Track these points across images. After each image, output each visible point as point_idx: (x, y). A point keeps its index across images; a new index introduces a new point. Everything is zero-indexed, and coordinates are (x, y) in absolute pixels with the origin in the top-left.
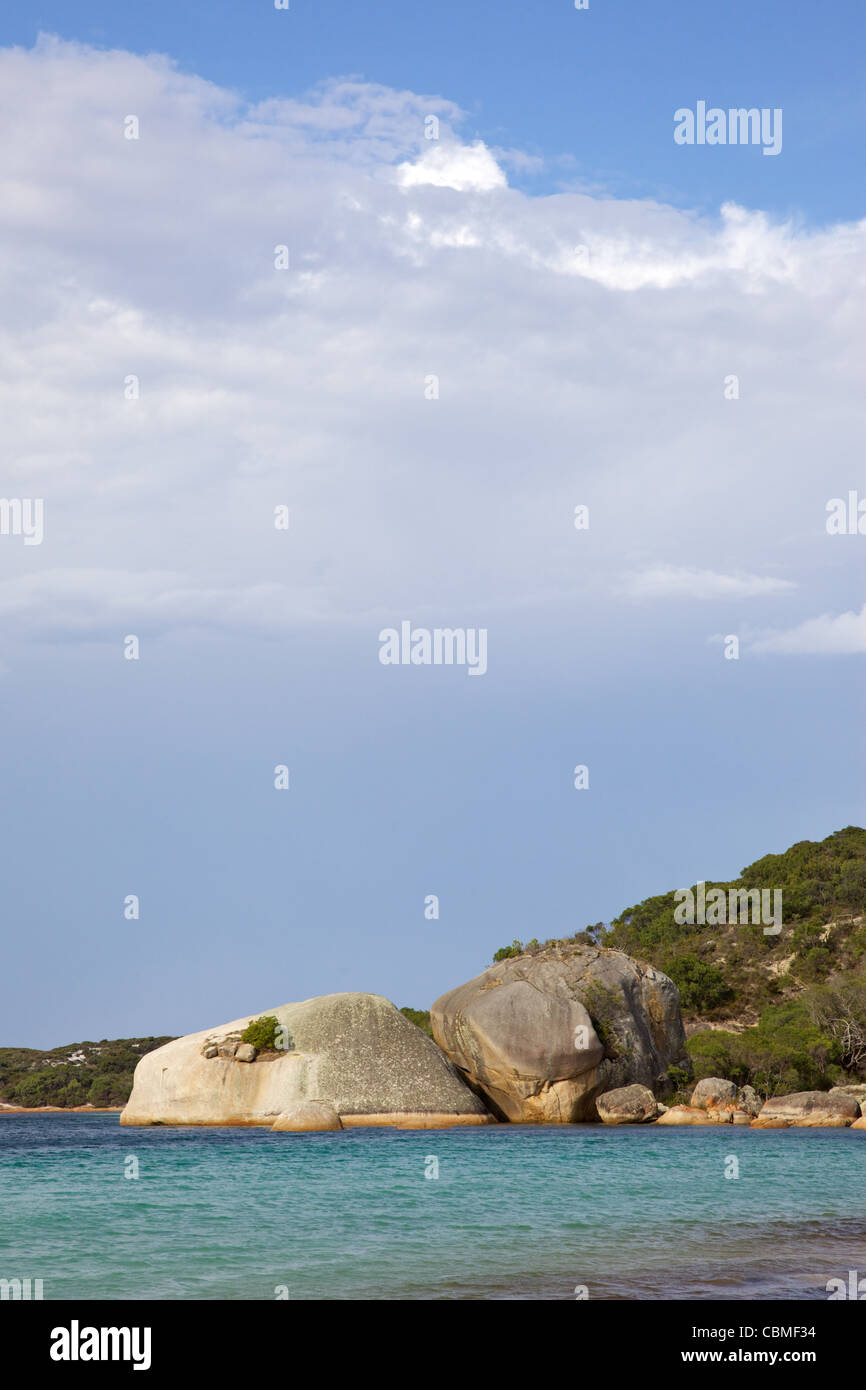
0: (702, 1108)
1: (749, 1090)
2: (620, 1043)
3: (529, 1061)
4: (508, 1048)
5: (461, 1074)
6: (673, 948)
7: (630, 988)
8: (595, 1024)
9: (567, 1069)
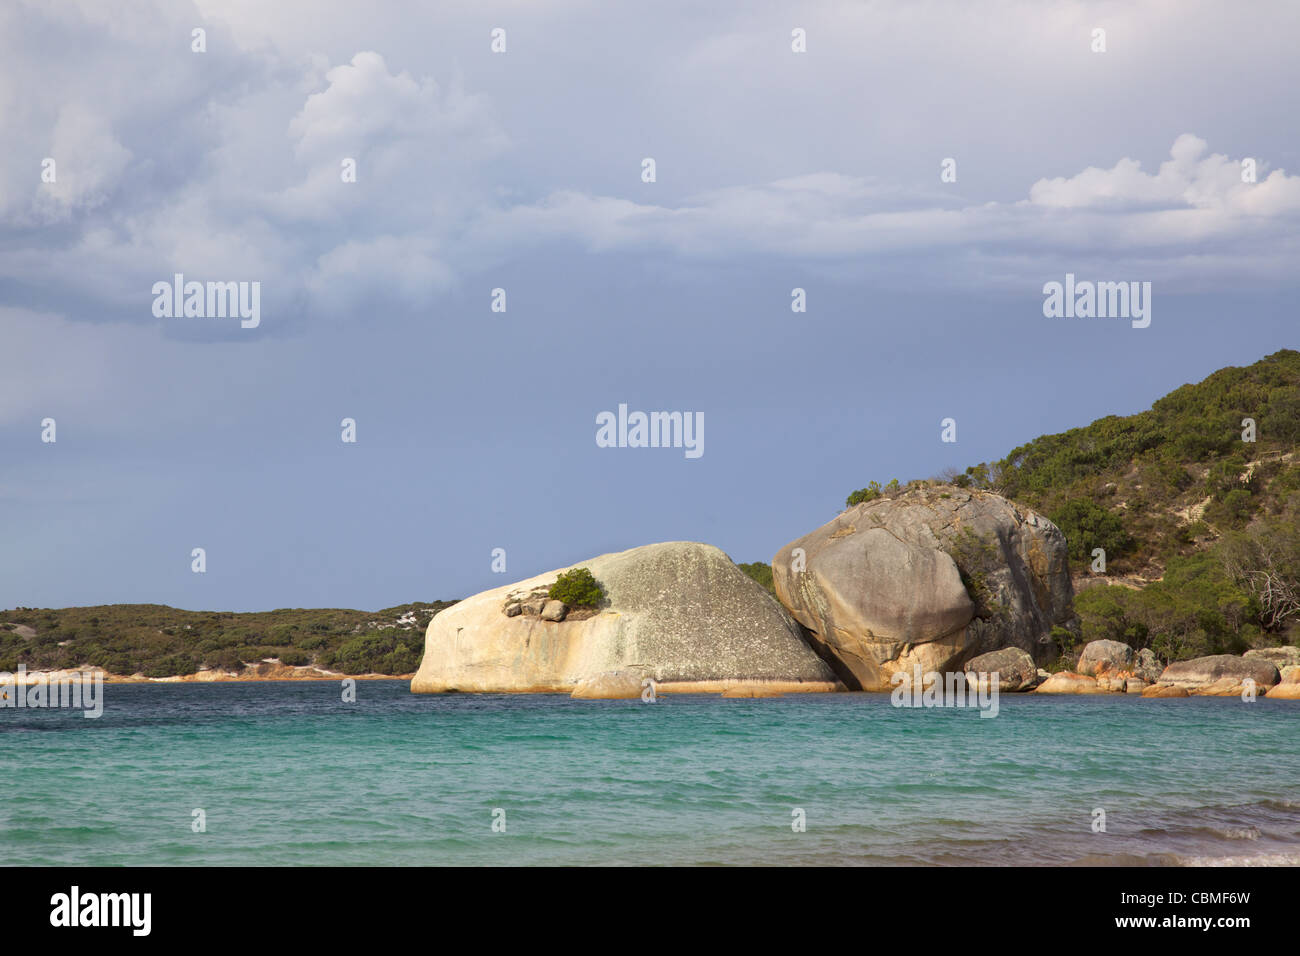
0: (1091, 674)
1: (1147, 654)
2: (994, 600)
3: (886, 621)
4: (861, 605)
5: (806, 635)
6: (1066, 492)
7: (1008, 537)
8: (965, 578)
9: (930, 630)
